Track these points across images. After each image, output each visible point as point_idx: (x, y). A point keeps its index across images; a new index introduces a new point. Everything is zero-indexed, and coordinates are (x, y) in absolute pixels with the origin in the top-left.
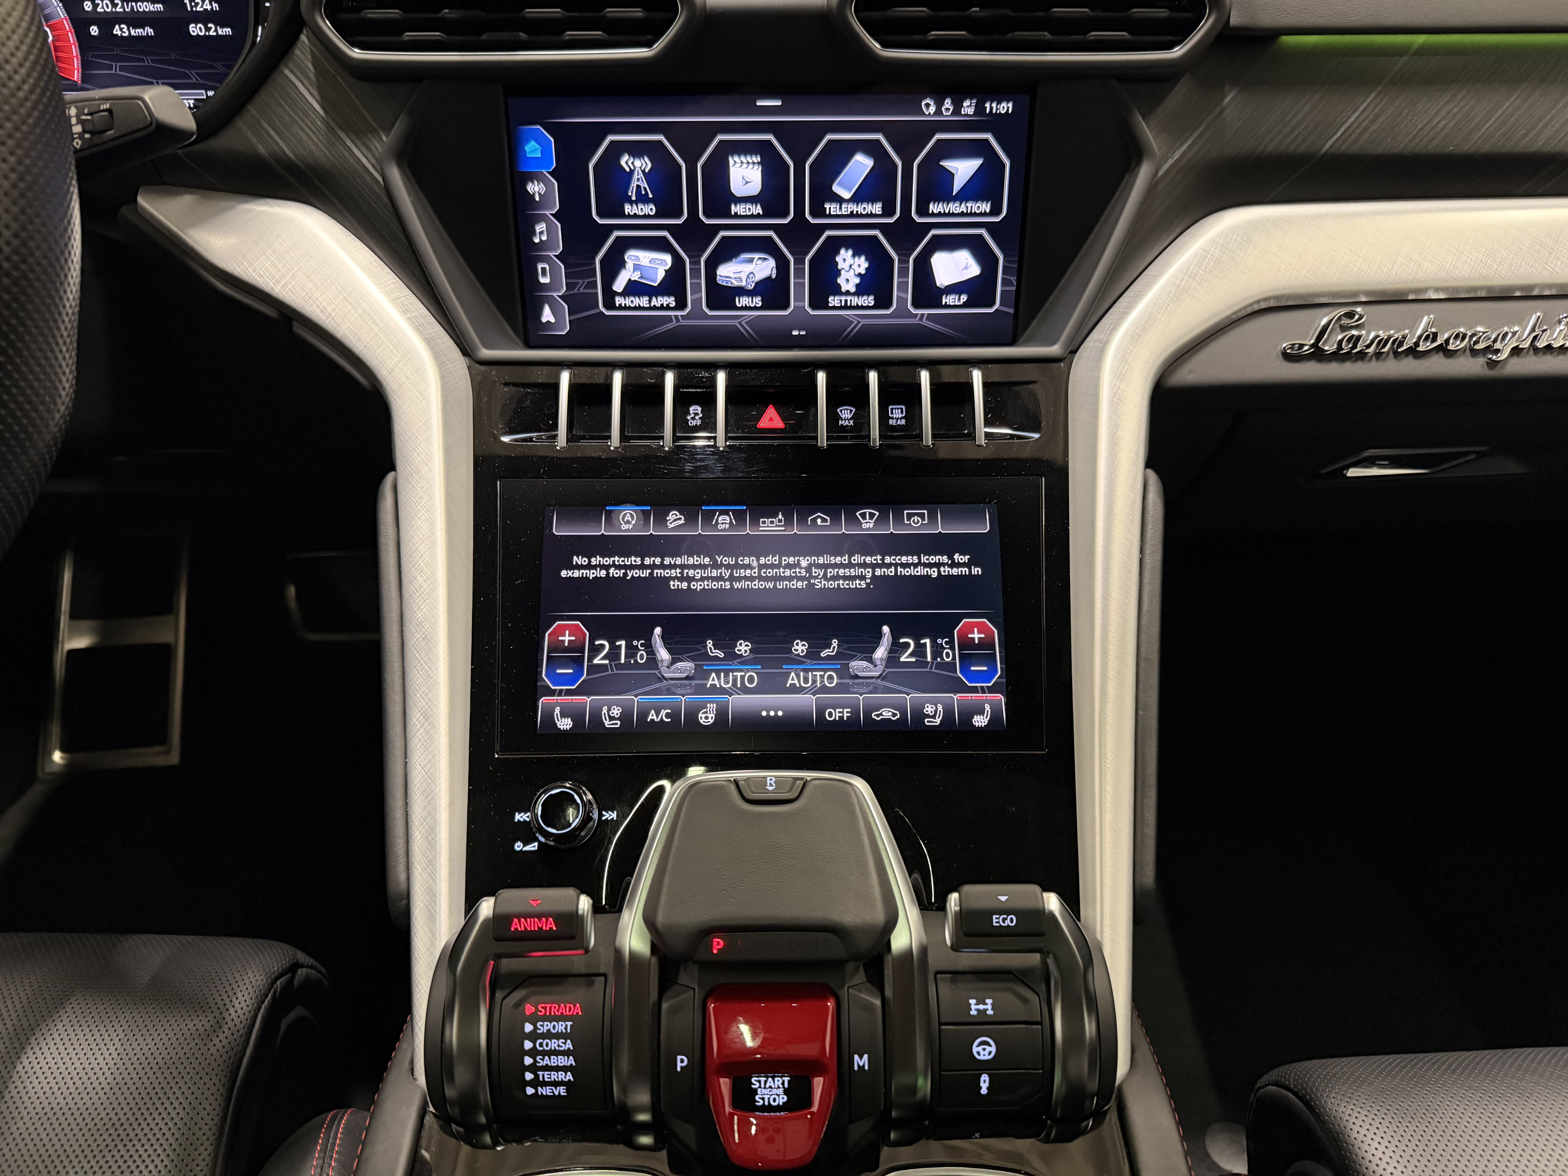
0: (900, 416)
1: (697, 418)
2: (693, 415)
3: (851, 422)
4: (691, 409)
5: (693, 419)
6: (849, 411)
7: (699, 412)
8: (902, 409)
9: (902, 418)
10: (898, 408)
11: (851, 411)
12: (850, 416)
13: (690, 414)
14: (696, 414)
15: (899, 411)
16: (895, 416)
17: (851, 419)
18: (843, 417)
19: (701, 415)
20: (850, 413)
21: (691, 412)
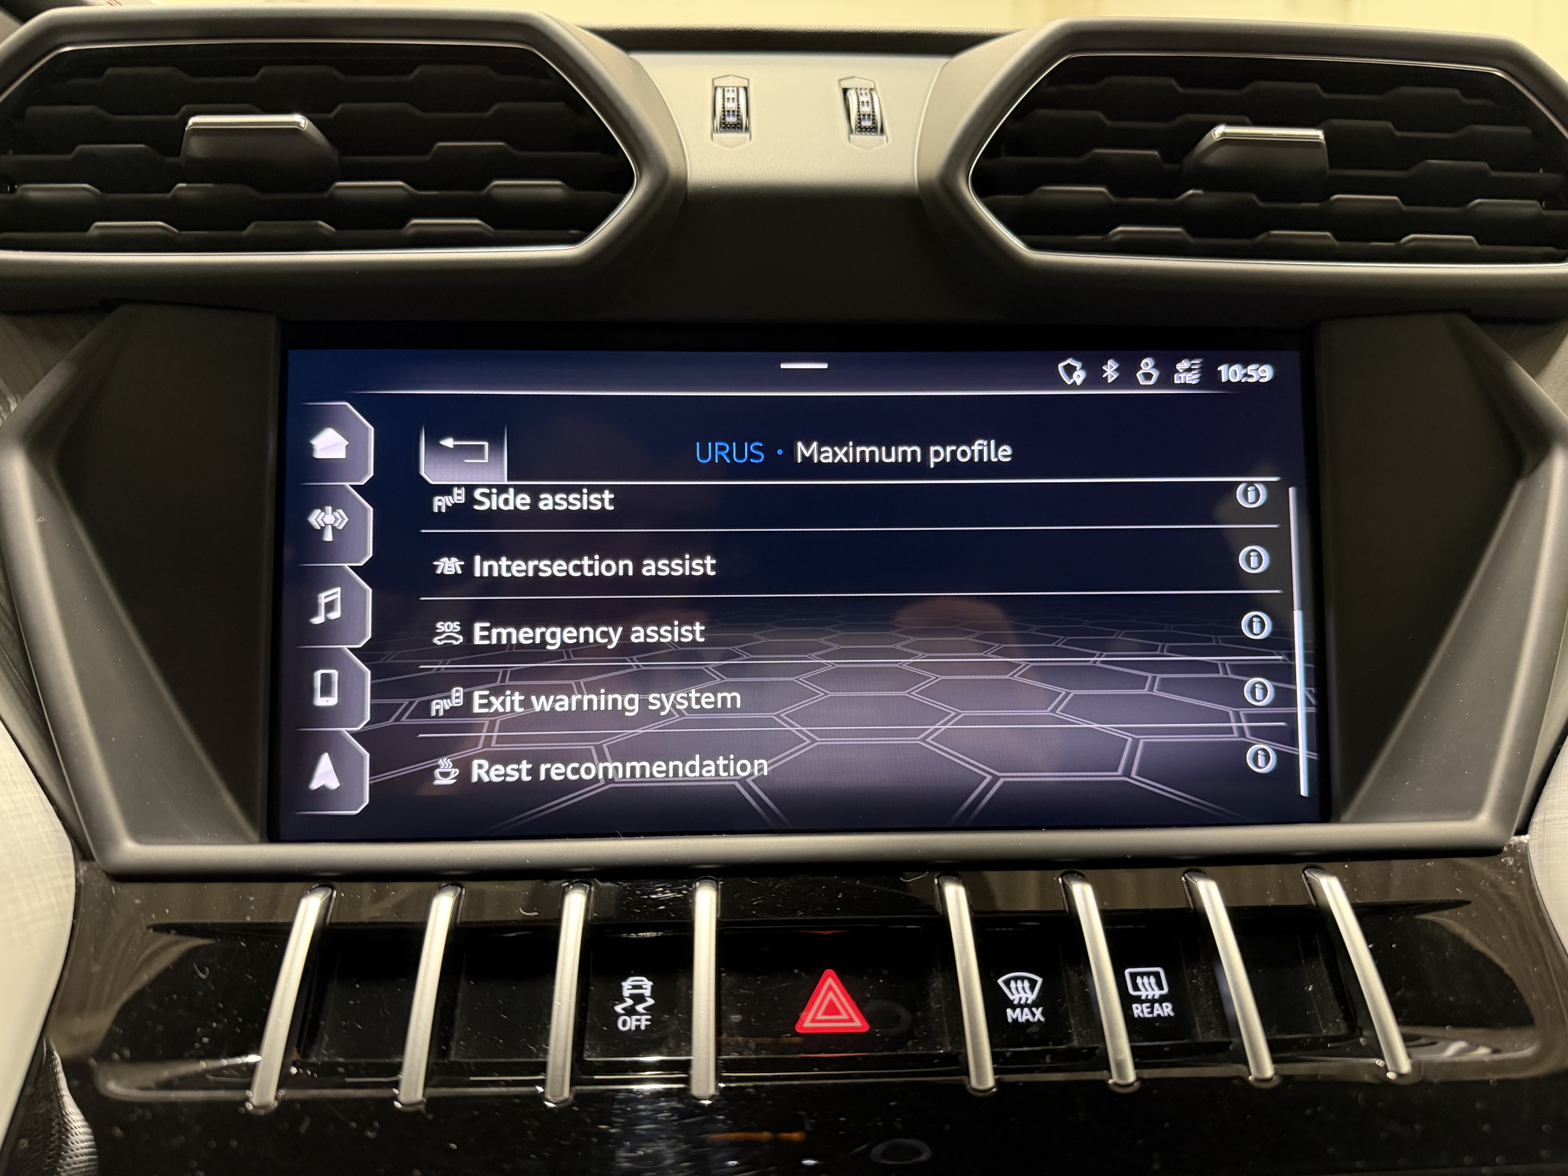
0: (1157, 993)
1: (640, 1008)
2: (630, 1002)
3: (1038, 1012)
4: (627, 986)
5: (631, 1011)
6: (1027, 984)
7: (647, 992)
8: (1157, 975)
9: (1162, 1000)
10: (1148, 974)
11: (1033, 983)
12: (1032, 997)
13: (622, 1000)
14: (639, 999)
15: (1152, 980)
16: (1143, 994)
17: (1036, 1004)
18: (1015, 998)
19: (651, 1002)
20: (1032, 988)
21: (626, 993)
